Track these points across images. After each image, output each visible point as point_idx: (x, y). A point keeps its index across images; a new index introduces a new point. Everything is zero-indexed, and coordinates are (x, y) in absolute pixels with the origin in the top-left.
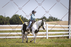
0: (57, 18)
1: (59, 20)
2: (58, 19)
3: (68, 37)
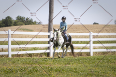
0: (32, 19)
1: (35, 23)
2: (33, 21)
3: (48, 54)
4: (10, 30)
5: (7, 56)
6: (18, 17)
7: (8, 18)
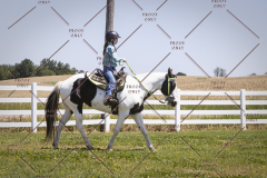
0: (67, 65)
2: (71, 68)
4: (35, 84)
5: (30, 130)
6: (44, 61)
7: (27, 62)
